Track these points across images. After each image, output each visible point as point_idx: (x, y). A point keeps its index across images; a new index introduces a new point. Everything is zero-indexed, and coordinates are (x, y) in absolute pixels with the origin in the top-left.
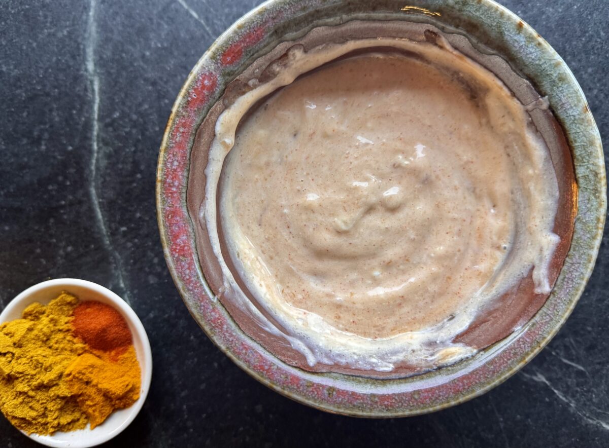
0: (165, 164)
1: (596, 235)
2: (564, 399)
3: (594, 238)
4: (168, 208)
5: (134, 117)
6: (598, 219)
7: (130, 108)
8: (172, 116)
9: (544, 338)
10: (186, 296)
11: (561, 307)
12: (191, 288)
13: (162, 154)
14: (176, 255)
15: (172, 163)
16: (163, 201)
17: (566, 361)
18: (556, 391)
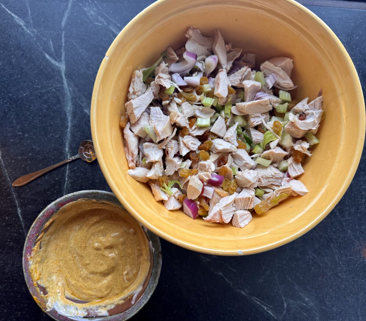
0: (31, 232)
1: (151, 291)
3: (150, 292)
4: (28, 246)
6: (153, 287)
8: (38, 218)
9: (127, 318)
10: (25, 274)
11: (135, 310)
12: (27, 272)
13: (31, 228)
14: (26, 261)
15: (33, 232)
16: (27, 243)
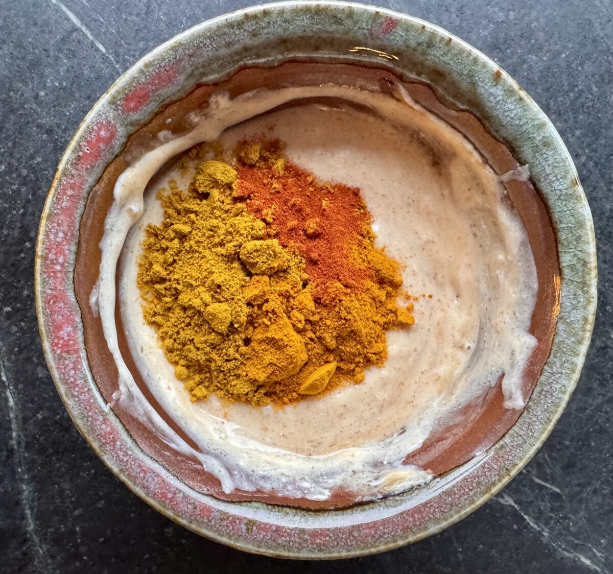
0: (47, 236)
1: (583, 338)
2: (535, 526)
3: (580, 342)
4: (49, 292)
5: (25, 172)
6: (585, 319)
7: (19, 161)
8: (58, 175)
9: (515, 465)
10: (70, 403)
11: (538, 426)
12: (76, 393)
13: (43, 222)
14: (59, 351)
15: (56, 234)
16: (44, 282)
17: (538, 481)
18: (526, 517)
